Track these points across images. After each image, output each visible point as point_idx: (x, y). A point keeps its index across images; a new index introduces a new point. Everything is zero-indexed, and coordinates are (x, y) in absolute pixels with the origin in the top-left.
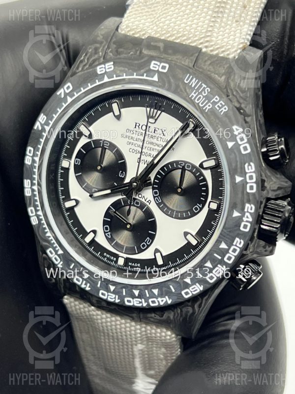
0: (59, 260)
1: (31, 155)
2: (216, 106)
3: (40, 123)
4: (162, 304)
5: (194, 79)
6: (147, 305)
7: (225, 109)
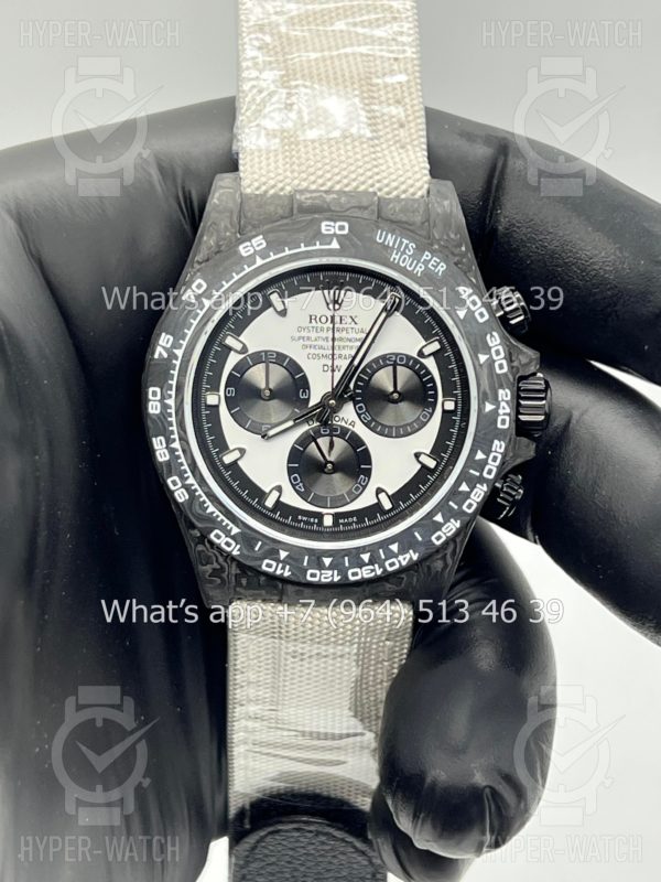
0: (233, 543)
1: (159, 397)
2: (430, 266)
3: (163, 347)
4: (404, 563)
5: (390, 235)
6: (383, 573)
7: (442, 268)
